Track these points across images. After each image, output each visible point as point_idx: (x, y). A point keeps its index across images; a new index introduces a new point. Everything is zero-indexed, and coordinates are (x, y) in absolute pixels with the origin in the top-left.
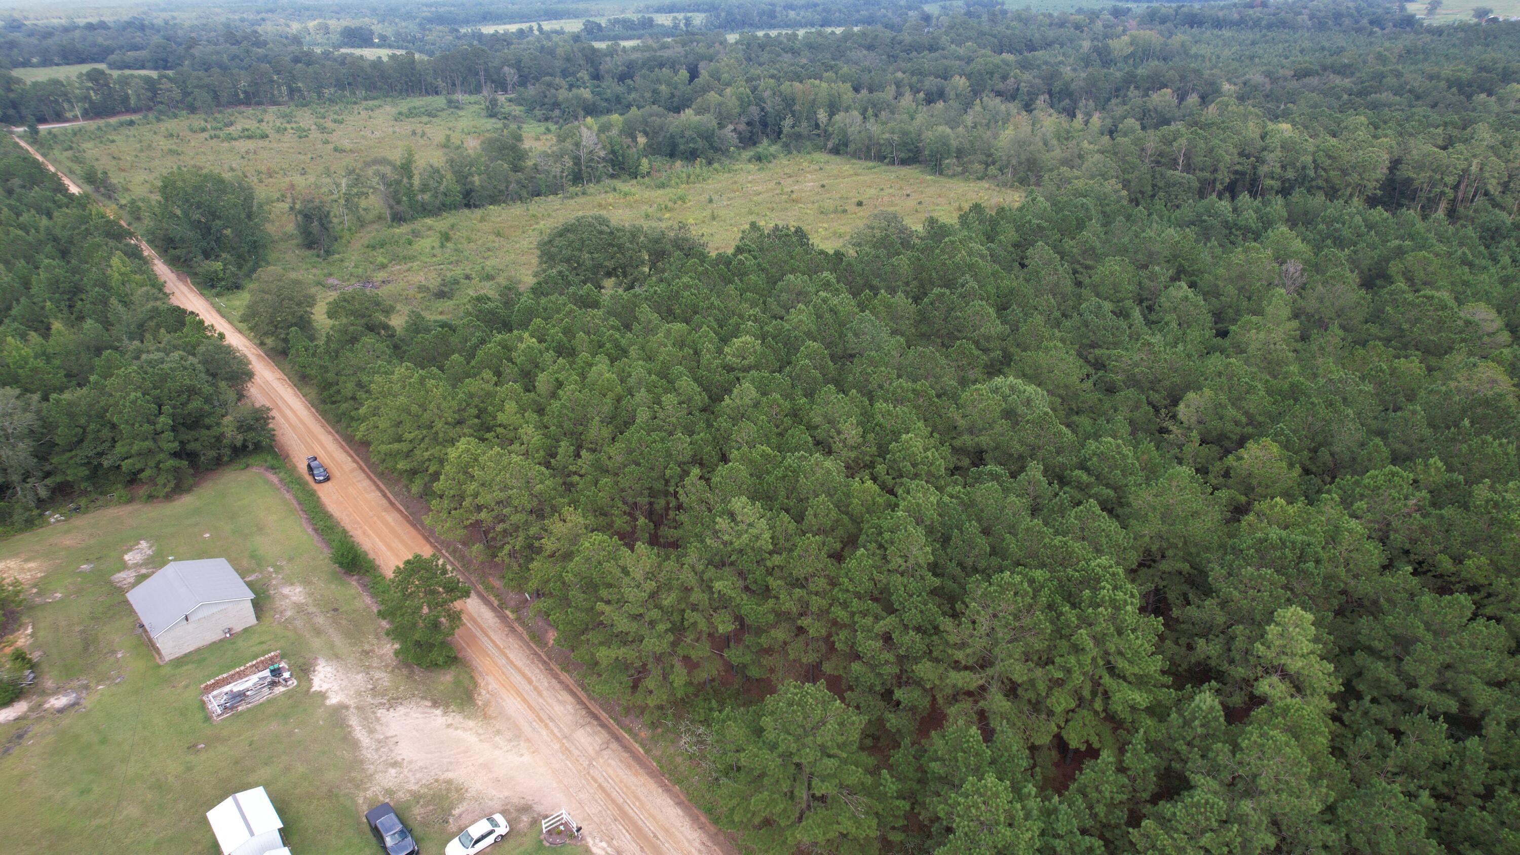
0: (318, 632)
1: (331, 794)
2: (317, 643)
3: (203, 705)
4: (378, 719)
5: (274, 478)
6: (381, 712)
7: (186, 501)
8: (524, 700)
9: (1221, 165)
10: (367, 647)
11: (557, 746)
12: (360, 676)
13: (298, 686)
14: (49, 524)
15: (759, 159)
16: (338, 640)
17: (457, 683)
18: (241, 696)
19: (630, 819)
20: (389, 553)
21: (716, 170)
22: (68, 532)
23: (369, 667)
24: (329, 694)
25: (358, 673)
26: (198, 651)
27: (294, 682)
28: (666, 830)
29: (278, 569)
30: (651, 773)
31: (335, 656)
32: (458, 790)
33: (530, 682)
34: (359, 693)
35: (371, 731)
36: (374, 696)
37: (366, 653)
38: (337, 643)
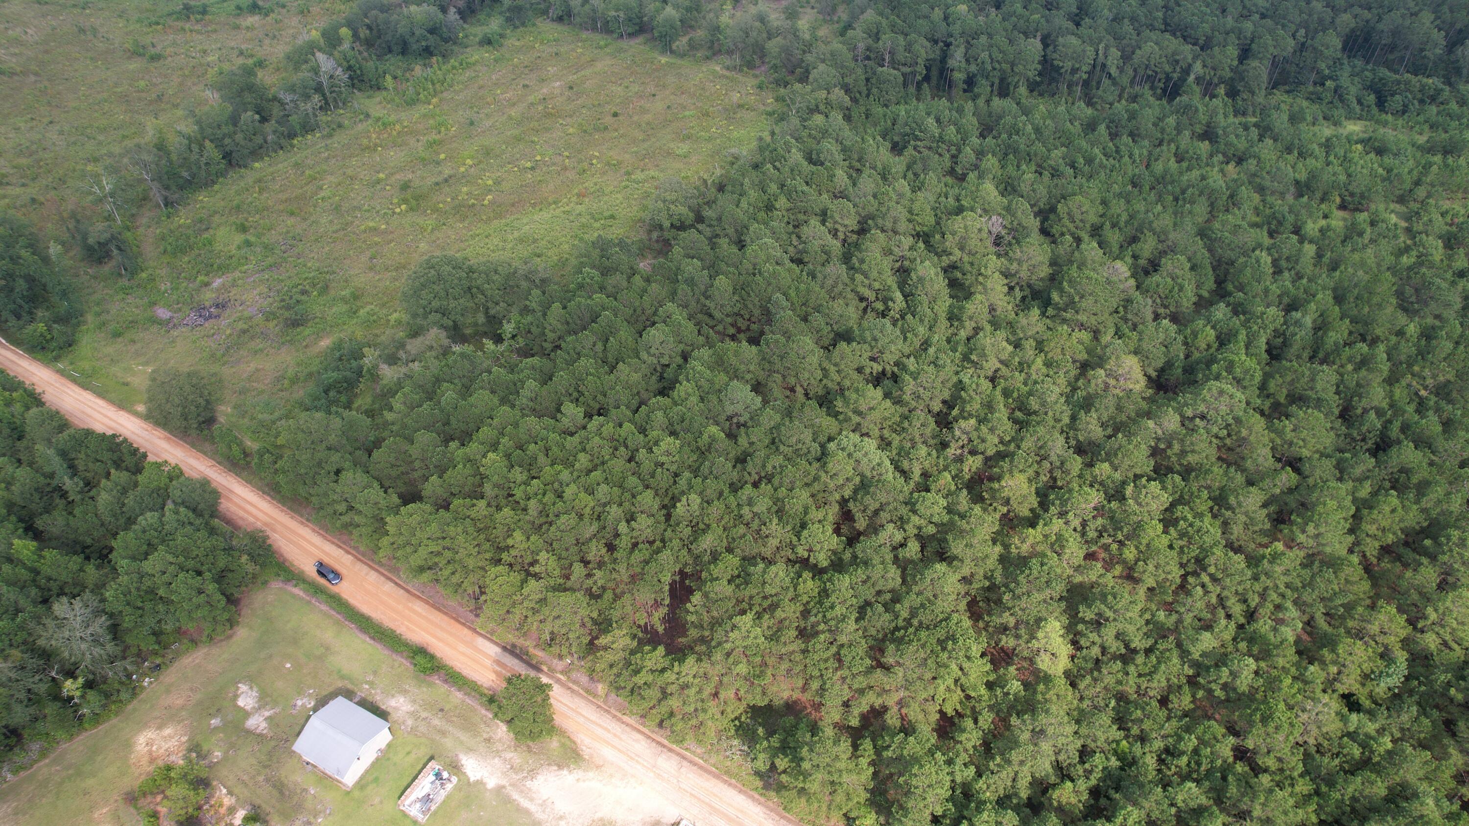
0: (443, 733)
2: (448, 742)
3: (405, 815)
4: (530, 789)
5: (296, 591)
6: (528, 783)
7: (243, 634)
8: (613, 746)
9: (919, 60)
10: (485, 736)
11: (652, 775)
12: (496, 760)
13: (459, 780)
14: (144, 688)
15: (487, 41)
16: (464, 737)
17: (563, 745)
18: (427, 800)
20: (441, 644)
21: (454, 68)
22: (168, 691)
23: (497, 751)
24: (485, 780)
25: (494, 758)
26: (367, 772)
27: (454, 779)
28: (742, 812)
29: (371, 683)
30: (717, 777)
31: (470, 750)
33: (608, 731)
34: (504, 774)
35: (532, 800)
36: (516, 773)
37: (488, 740)
38: (462, 738)
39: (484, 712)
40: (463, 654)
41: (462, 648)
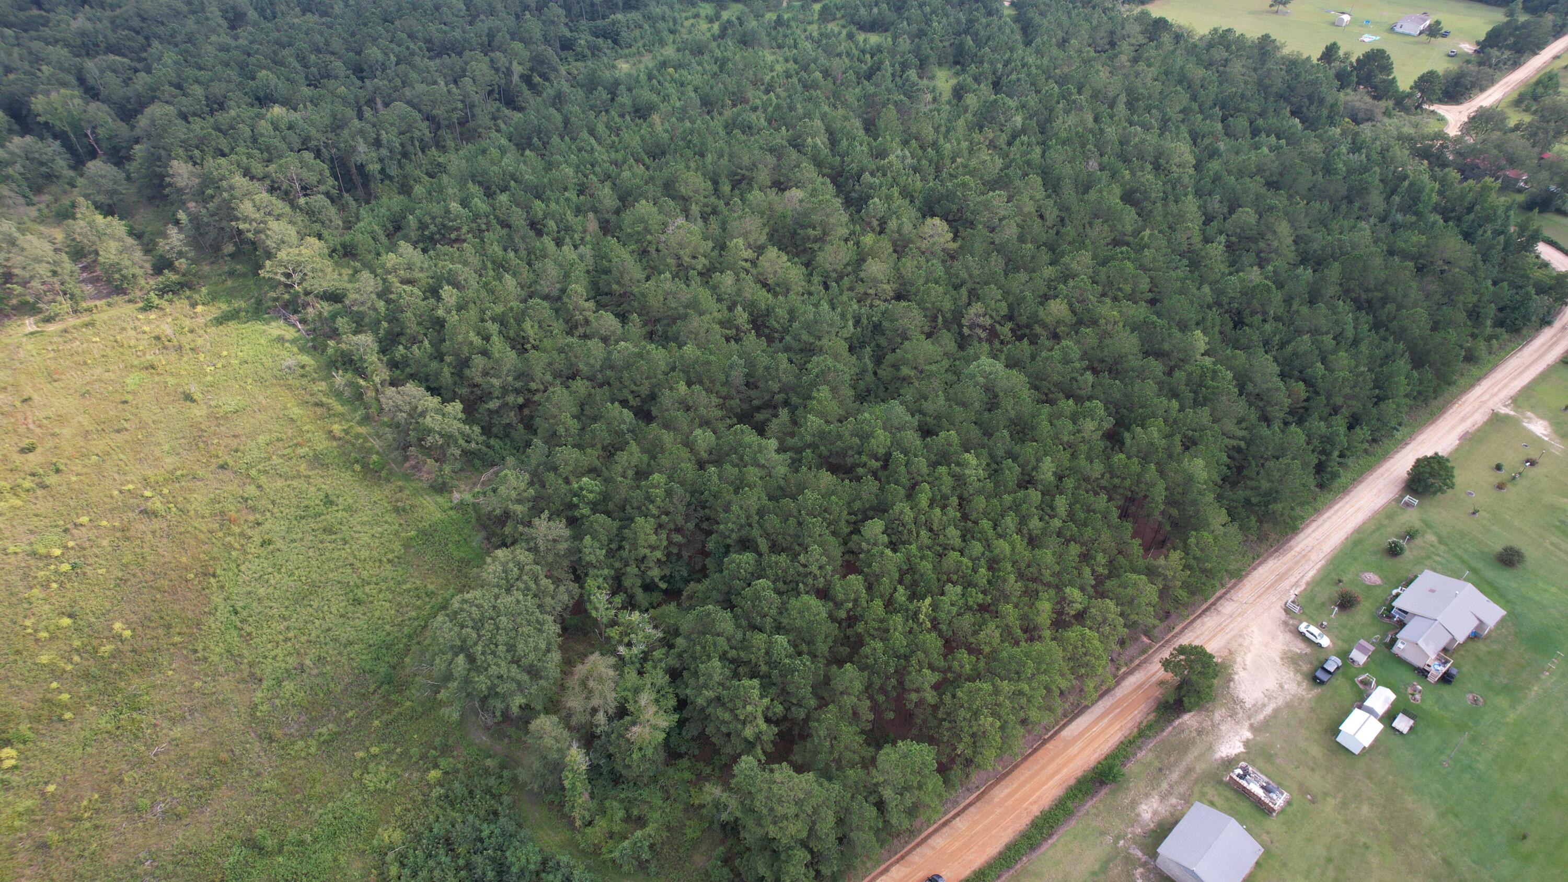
0: (1190, 770)
1: (1313, 710)
2: (1200, 767)
3: (1282, 811)
4: (1254, 705)
6: (1248, 705)
10: (1194, 734)
12: (1223, 728)
13: (1244, 760)
16: (1194, 752)
18: (1267, 789)
19: (1276, 581)
23: (1213, 726)
24: (1244, 739)
25: (1220, 730)
27: (1243, 764)
31: (1210, 748)
32: (1285, 653)
34: (1237, 723)
35: (1264, 705)
36: (1237, 714)
37: (1199, 733)
38: (1196, 754)
39: (1165, 734)
40: (1082, 750)
41: (1073, 750)
